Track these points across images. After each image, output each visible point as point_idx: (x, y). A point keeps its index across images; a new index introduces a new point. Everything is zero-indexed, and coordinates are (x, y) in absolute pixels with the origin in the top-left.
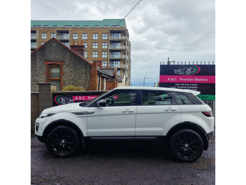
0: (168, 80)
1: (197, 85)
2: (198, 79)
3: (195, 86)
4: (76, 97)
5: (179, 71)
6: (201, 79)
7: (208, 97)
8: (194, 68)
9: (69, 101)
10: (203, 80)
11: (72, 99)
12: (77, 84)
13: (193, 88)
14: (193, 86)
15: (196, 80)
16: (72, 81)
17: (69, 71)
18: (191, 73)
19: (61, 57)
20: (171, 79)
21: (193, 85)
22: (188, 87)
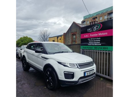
0: (84, 36)
1: (100, 38)
2: (100, 33)
3: (99, 39)
5: (90, 30)
10: (104, 34)
14: (98, 40)
15: (100, 35)
18: (96, 30)
20: (86, 36)
21: (98, 38)
22: (94, 41)
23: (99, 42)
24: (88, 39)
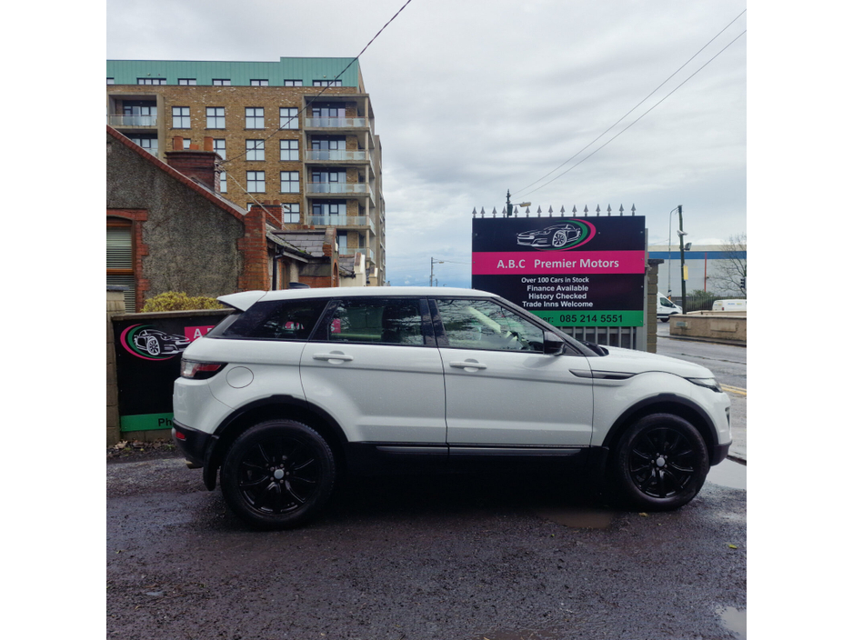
0: (499, 266)
1: (587, 280)
2: (589, 260)
3: (581, 284)
4: (198, 330)
5: (532, 237)
6: (600, 262)
7: (621, 316)
8: (577, 227)
9: (174, 343)
10: (606, 264)
11: (181, 338)
12: (195, 286)
13: (576, 289)
14: (576, 284)
15: (585, 266)
16: (176, 277)
17: (165, 242)
18: (567, 244)
19: (136, 192)
20: (506, 263)
21: (575, 280)
22: (559, 288)
23: (585, 296)
24: (525, 280)
